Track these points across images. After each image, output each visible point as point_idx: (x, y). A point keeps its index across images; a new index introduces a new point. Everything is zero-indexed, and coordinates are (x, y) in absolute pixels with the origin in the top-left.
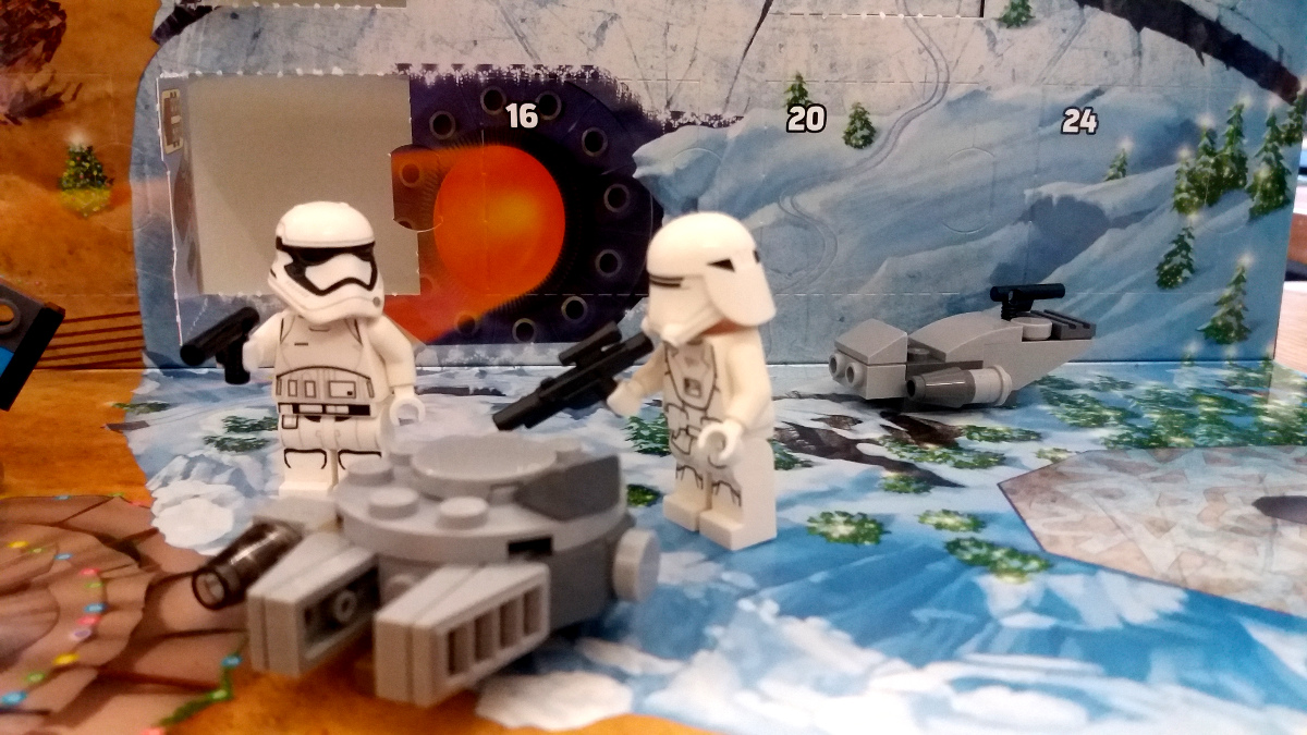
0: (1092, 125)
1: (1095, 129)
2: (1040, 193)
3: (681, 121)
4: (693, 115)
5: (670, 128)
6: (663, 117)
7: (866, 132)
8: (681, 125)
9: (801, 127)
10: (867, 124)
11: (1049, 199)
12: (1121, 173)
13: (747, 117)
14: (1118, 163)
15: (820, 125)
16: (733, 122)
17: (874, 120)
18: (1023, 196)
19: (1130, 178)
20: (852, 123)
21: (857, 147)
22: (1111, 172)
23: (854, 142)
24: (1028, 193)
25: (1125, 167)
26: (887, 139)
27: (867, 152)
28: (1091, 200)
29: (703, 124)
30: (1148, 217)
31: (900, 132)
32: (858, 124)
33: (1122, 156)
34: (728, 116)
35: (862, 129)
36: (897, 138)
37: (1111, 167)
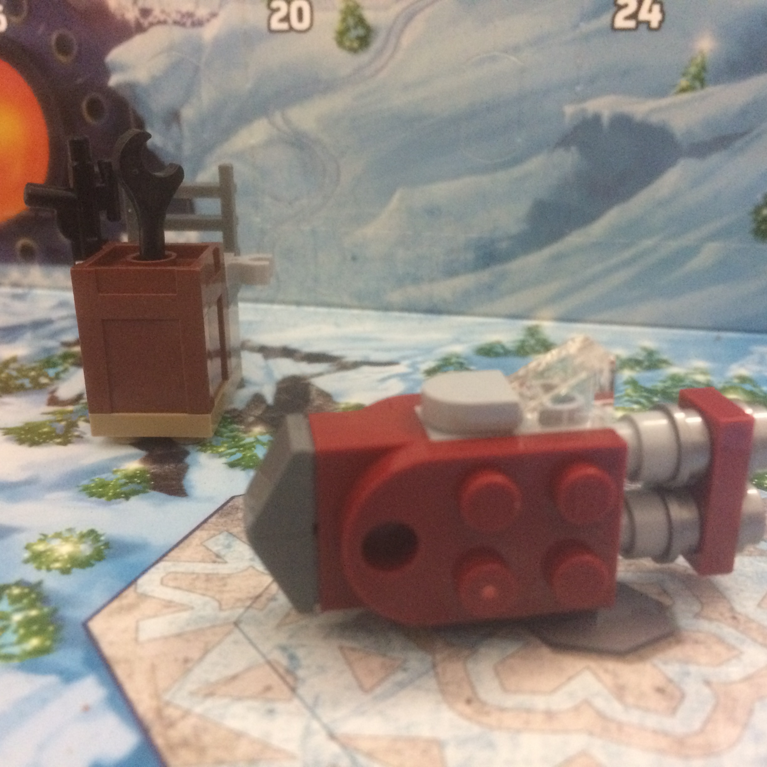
0: (655, 18)
1: (661, 22)
2: (584, 111)
3: (151, 19)
4: (163, 12)
5: (140, 28)
6: (132, 15)
7: (361, 32)
8: (151, 25)
9: (285, 26)
10: (361, 21)
11: (597, 118)
12: (697, 84)
13: (223, 15)
14: (693, 70)
15: (306, 23)
16: (208, 20)
17: (370, 16)
18: (563, 114)
19: (710, 89)
20: (344, 20)
21: (353, 50)
22: (684, 82)
23: (348, 43)
24: (569, 110)
25: (704, 75)
26: (387, 41)
27: (364, 57)
28: (654, 119)
29: (176, 23)
30: (738, 144)
31: (402, 31)
32: (351, 21)
33: (699, 60)
34: (202, 12)
35: (355, 27)
36: (399, 38)
37: (684, 75)
